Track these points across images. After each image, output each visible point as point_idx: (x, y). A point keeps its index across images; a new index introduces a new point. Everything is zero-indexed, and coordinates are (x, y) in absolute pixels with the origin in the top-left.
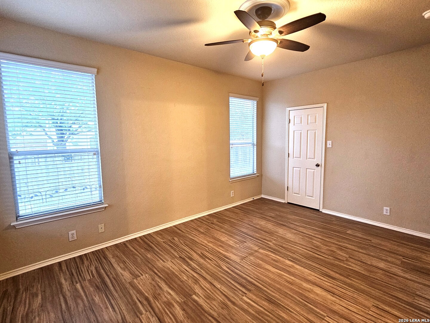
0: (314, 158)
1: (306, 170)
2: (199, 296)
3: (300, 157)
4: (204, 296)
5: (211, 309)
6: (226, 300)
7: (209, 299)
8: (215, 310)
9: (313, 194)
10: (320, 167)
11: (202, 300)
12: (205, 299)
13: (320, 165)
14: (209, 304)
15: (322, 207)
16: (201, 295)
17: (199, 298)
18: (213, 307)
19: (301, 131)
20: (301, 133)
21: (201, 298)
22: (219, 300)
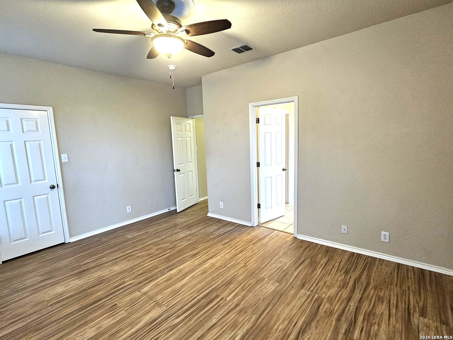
0: (44, 179)
1: (33, 198)
2: (235, 336)
3: (17, 182)
4: (232, 331)
5: (249, 321)
6: (235, 311)
7: (237, 325)
8: (250, 318)
9: (52, 227)
10: (56, 189)
11: (239, 332)
12: (237, 329)
13: (56, 186)
14: (243, 324)
15: (69, 237)
16: (232, 334)
17: (237, 335)
18: (247, 320)
19: (10, 143)
20: (11, 145)
21: (236, 334)
22: (236, 317)
